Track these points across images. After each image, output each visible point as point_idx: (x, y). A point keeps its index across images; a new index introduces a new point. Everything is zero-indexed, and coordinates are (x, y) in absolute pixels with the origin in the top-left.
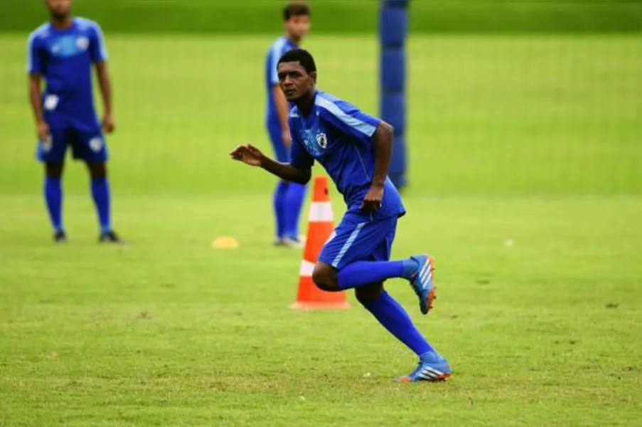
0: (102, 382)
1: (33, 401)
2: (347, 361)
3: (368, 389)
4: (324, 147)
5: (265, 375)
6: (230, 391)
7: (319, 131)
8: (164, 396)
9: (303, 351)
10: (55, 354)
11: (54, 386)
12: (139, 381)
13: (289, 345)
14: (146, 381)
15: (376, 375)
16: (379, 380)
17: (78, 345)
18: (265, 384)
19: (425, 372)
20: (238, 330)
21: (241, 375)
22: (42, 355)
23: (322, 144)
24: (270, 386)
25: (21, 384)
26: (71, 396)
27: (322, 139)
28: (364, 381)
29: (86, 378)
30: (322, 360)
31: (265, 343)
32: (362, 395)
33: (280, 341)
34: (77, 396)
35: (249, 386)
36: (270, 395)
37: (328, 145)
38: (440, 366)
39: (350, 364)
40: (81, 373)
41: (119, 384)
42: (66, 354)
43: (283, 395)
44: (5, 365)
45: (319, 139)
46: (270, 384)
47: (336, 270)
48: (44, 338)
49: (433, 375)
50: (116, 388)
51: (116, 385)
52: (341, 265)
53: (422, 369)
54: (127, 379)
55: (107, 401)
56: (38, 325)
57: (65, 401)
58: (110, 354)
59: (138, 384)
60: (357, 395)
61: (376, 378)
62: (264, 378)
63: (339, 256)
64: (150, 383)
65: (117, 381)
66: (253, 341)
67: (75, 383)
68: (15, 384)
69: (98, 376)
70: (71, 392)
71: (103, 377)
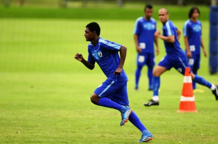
0: (112, 136)
1: (89, 142)
2: (196, 130)
3: (203, 139)
4: (101, 56)
5: (168, 134)
6: (155, 139)
7: (99, 51)
8: (133, 140)
9: (181, 126)
10: (96, 126)
11: (96, 137)
12: (125, 135)
13: (176, 124)
14: (127, 135)
15: (205, 134)
16: (206, 136)
17: (104, 123)
18: (167, 137)
19: (145, 139)
20: (159, 119)
21: (159, 134)
22: (92, 126)
23: (100, 55)
24: (169, 138)
25: (85, 136)
26: (102, 140)
27: (100, 54)
28: (201, 136)
29: (107, 134)
30: (187, 129)
31: (168, 123)
32: (200, 141)
33: (173, 123)
34: (103, 140)
35: (162, 138)
36: (169, 141)
37: (102, 56)
38: (149, 135)
39: (197, 131)
40: (106, 133)
41: (118, 137)
42: (100, 126)
43: (174, 141)
44: (80, 130)
45: (99, 54)
46: (169, 137)
47: (100, 97)
48: (93, 121)
49: (148, 139)
50: (117, 138)
51: (117, 137)
52: (102, 96)
53: (143, 138)
54: (121, 135)
55: (114, 142)
56: (91, 116)
57: (100, 142)
58: (115, 127)
59: (124, 136)
60: (199, 141)
61: (205, 136)
62: (167, 135)
63: (102, 93)
64: (128, 136)
65: (118, 135)
66: (164, 123)
67: (103, 136)
68: (83, 136)
69: (111, 134)
70: (102, 139)
71: (113, 134)
